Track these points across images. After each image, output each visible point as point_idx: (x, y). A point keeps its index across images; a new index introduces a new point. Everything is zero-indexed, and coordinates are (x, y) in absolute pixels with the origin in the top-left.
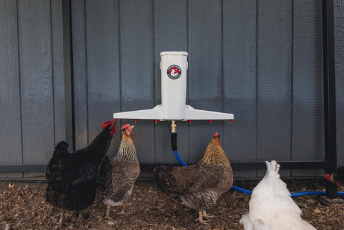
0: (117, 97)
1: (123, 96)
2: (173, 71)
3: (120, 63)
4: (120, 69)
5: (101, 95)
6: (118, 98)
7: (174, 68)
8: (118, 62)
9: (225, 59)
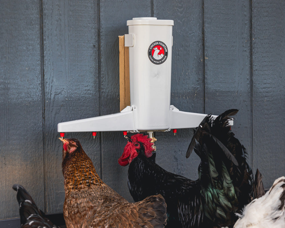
0: (36, 94)
1: (47, 90)
2: (157, 51)
3: (42, 28)
4: (42, 40)
5: (8, 89)
6: (39, 93)
7: (158, 46)
8: (38, 27)
9: (206, 25)
